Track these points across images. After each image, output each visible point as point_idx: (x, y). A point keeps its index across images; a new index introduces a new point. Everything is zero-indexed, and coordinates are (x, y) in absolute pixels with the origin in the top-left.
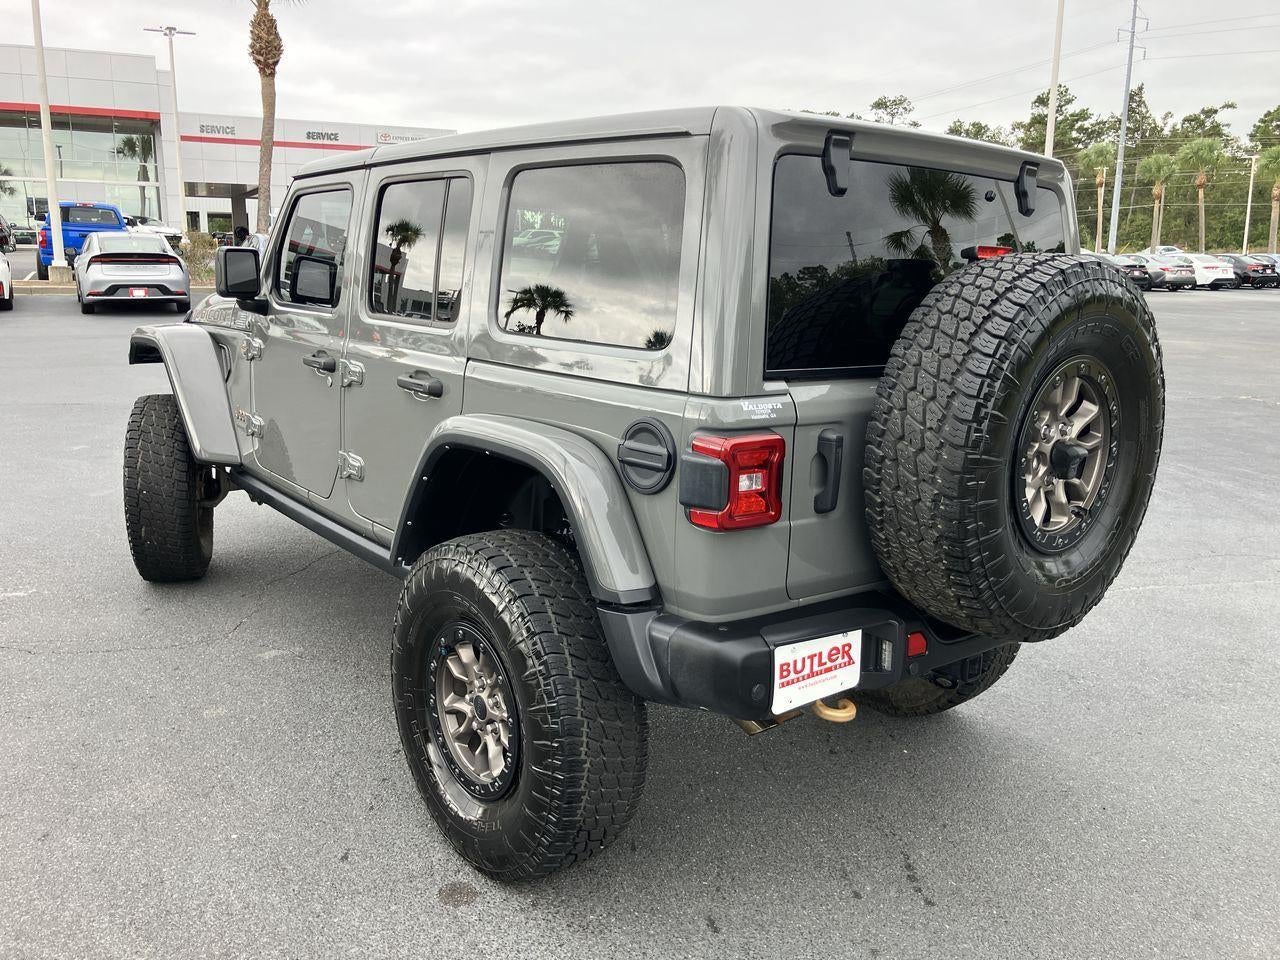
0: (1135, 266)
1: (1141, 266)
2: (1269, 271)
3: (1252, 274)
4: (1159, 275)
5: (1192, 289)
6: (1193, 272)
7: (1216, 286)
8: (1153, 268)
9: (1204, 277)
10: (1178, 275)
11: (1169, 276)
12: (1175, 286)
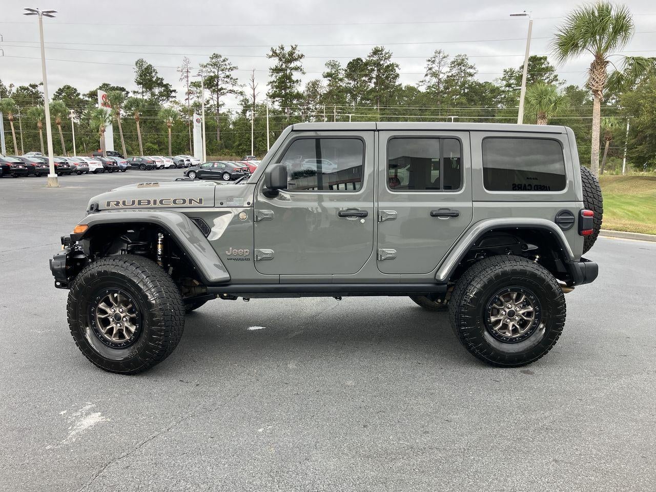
0: (64, 163)
1: (67, 163)
2: (115, 164)
3: (109, 166)
4: (74, 167)
5: (86, 173)
6: (88, 165)
7: (96, 172)
8: (71, 163)
9: (92, 168)
10: (82, 167)
11: (79, 168)
12: (80, 172)
